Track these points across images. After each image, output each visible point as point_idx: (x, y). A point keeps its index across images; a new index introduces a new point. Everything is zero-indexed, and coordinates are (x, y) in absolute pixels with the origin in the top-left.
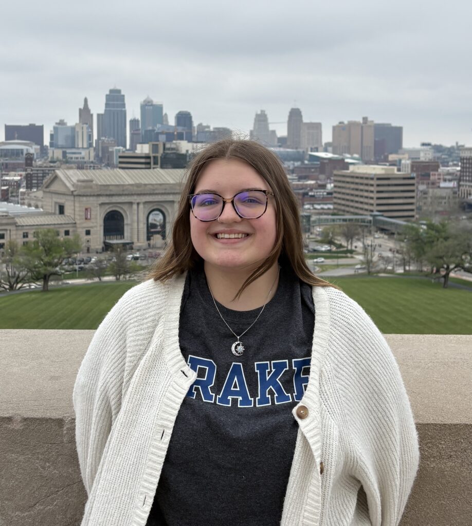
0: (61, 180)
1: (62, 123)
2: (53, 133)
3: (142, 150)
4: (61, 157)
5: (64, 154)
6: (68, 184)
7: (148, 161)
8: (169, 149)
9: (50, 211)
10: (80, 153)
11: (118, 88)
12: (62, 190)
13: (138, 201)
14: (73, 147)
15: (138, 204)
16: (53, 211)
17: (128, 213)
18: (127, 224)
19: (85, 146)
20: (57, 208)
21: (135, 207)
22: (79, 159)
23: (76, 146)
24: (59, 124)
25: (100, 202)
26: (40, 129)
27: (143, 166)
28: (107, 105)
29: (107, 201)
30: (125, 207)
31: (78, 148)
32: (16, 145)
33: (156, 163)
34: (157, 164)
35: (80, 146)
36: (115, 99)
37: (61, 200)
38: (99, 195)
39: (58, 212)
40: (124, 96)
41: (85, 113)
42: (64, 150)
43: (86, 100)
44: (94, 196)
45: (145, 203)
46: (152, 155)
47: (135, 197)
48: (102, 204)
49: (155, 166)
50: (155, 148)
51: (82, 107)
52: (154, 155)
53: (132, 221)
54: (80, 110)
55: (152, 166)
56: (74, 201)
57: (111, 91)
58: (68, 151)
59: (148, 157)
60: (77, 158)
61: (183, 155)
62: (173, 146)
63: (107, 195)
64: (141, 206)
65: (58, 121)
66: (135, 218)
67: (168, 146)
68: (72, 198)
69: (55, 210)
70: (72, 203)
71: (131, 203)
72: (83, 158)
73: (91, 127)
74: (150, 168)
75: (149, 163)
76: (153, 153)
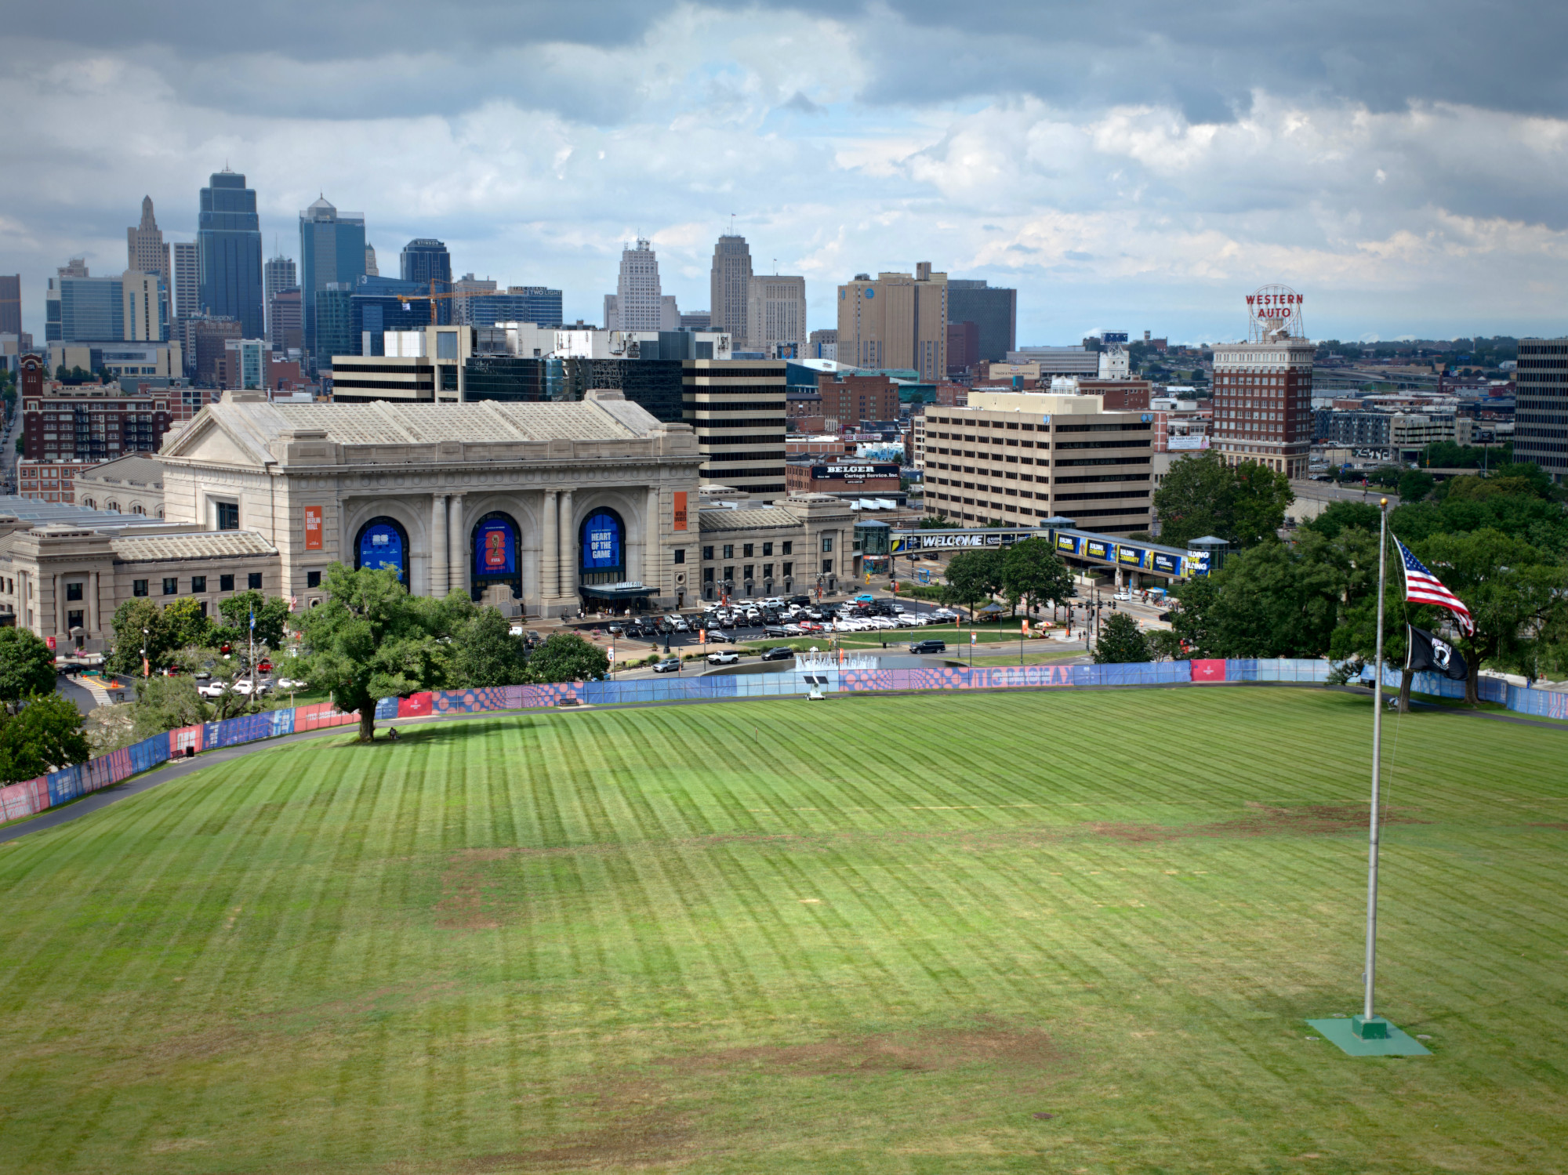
0: (229, 433)
1: (76, 268)
2: (57, 296)
4: (86, 366)
5: (96, 355)
6: (255, 447)
7: (426, 378)
8: (487, 346)
9: (192, 521)
10: (142, 356)
12: (235, 457)
13: (448, 491)
14: (118, 339)
15: (448, 499)
16: (201, 521)
17: (420, 524)
18: (417, 556)
19: (155, 335)
20: (214, 512)
21: (439, 506)
22: (140, 374)
23: (128, 336)
24: (69, 271)
25: (346, 495)
26: (12, 287)
27: (412, 394)
28: (204, 219)
29: (365, 493)
30: (412, 509)
31: (134, 342)
33: (449, 383)
34: (455, 388)
35: (141, 336)
36: (228, 202)
37: (228, 489)
38: (341, 477)
39: (214, 523)
40: (253, 193)
41: (144, 240)
42: (96, 346)
43: (148, 203)
44: (328, 477)
45: (468, 498)
46: (434, 362)
47: (441, 481)
48: (351, 502)
49: (448, 394)
50: (448, 343)
51: (136, 223)
52: (443, 362)
53: (432, 546)
55: (439, 393)
56: (272, 491)
57: (217, 179)
58: (106, 349)
59: (424, 369)
60: (134, 370)
61: (525, 363)
62: (499, 338)
63: (364, 475)
64: (455, 506)
65: (66, 265)
66: (440, 537)
67: (484, 337)
68: (265, 483)
69: (207, 516)
70: (266, 499)
71: (427, 498)
72: (153, 370)
74: (432, 400)
75: (429, 386)
76: (439, 356)
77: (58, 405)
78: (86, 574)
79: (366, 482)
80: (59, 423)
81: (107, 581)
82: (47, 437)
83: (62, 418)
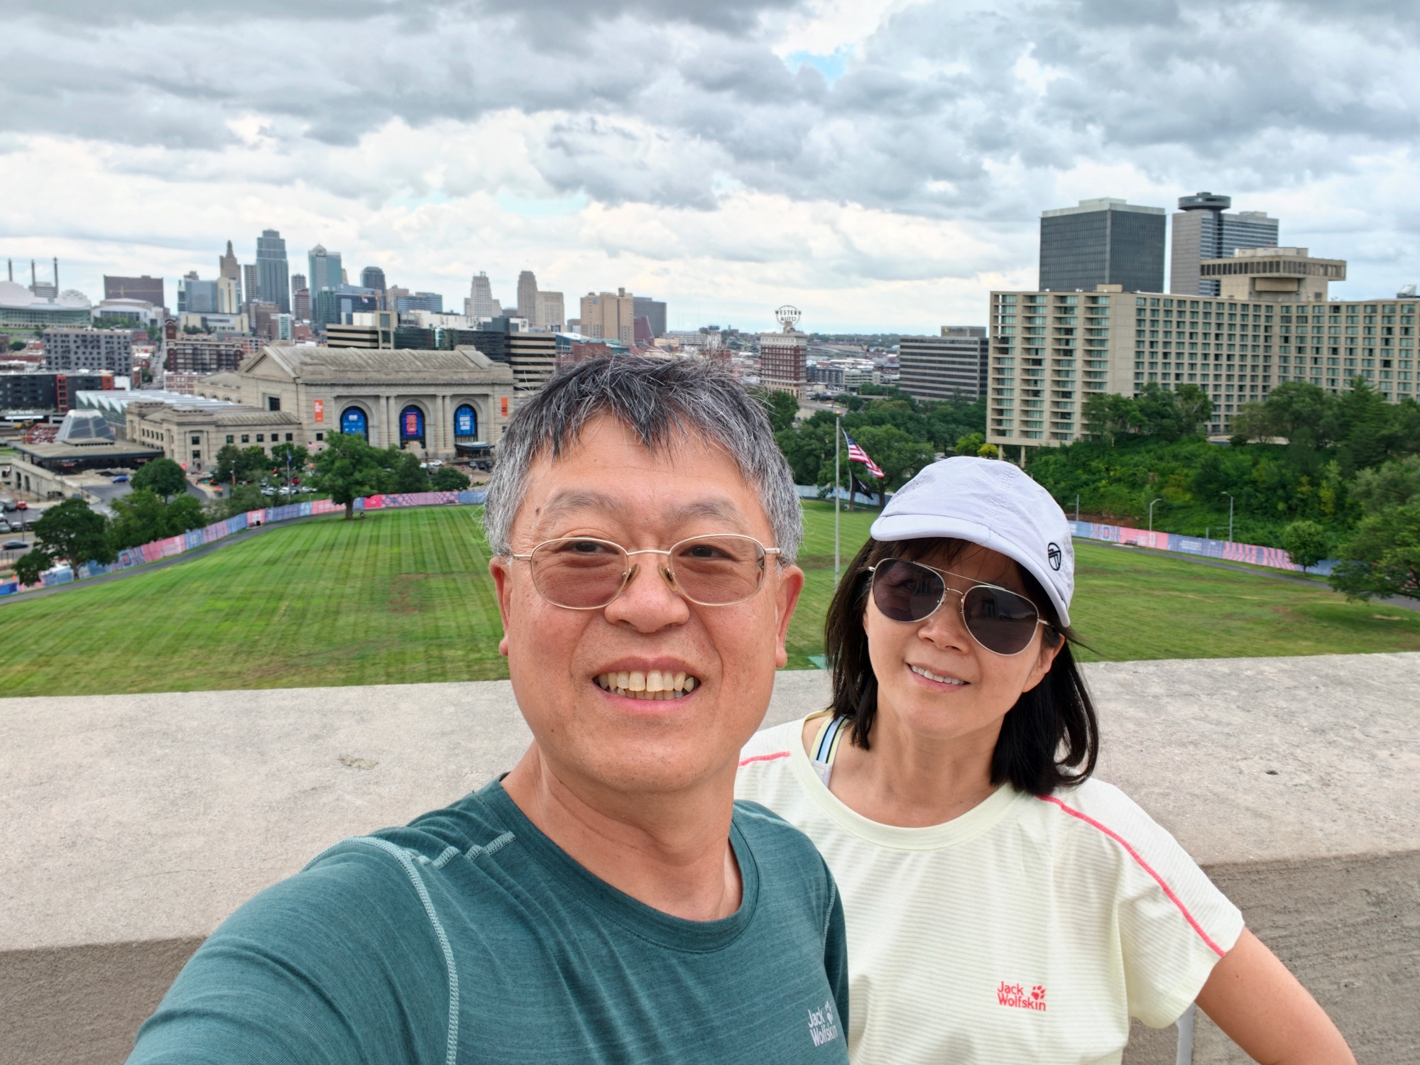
0: (274, 361)
1: (193, 275)
2: (183, 289)
3: (361, 321)
4: (199, 325)
5: (204, 320)
6: (287, 369)
7: (374, 337)
8: (405, 322)
9: (256, 406)
10: (227, 321)
11: (275, 229)
12: (277, 374)
13: (388, 394)
14: (215, 312)
15: (388, 398)
16: (260, 406)
17: (374, 410)
18: (373, 427)
19: (234, 310)
20: (267, 402)
21: (383, 402)
22: (227, 330)
23: (220, 311)
24: (189, 277)
25: (335, 394)
26: (159, 283)
27: (368, 344)
28: (260, 253)
29: (345, 394)
30: (370, 403)
31: (224, 314)
32: (125, 305)
33: (386, 339)
34: (389, 342)
35: (227, 310)
36: (271, 245)
37: (274, 391)
38: (333, 385)
39: (267, 406)
40: (283, 241)
41: (228, 263)
42: (204, 315)
43: (230, 245)
44: (326, 385)
45: (399, 397)
46: (379, 329)
47: (384, 389)
48: (338, 398)
49: (386, 345)
50: (385, 319)
51: (224, 254)
52: (383, 329)
53: (380, 422)
54: (221, 258)
55: (381, 344)
56: (297, 391)
57: (266, 233)
58: (210, 317)
59: (375, 332)
60: (224, 328)
61: (425, 331)
62: (411, 318)
63: (344, 385)
64: (392, 401)
65: (187, 273)
66: (384, 417)
67: (404, 317)
68: (293, 387)
69: (264, 403)
70: (294, 395)
71: (377, 397)
72: (233, 328)
73: (239, 284)
74: (377, 348)
75: (376, 341)
76: (381, 326)
77: (184, 345)
78: (201, 432)
79: (345, 388)
80: (185, 354)
81: (212, 436)
82: (179, 361)
83: (187, 351)
